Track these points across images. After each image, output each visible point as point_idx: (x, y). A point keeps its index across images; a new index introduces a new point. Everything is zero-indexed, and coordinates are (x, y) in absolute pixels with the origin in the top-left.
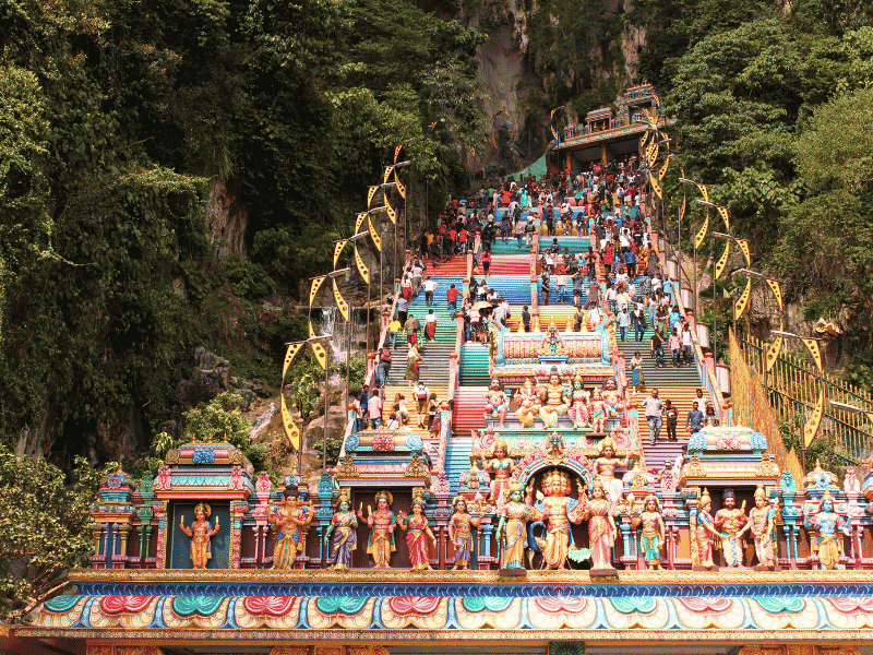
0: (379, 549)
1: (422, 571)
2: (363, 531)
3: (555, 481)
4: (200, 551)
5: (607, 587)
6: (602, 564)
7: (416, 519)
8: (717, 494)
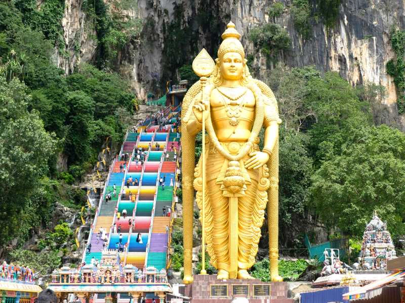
0: (87, 280)
1: (92, 283)
2: (85, 278)
3: (108, 272)
4: (65, 281)
5: (113, 285)
6: (113, 282)
7: (91, 277)
8: (127, 274)
